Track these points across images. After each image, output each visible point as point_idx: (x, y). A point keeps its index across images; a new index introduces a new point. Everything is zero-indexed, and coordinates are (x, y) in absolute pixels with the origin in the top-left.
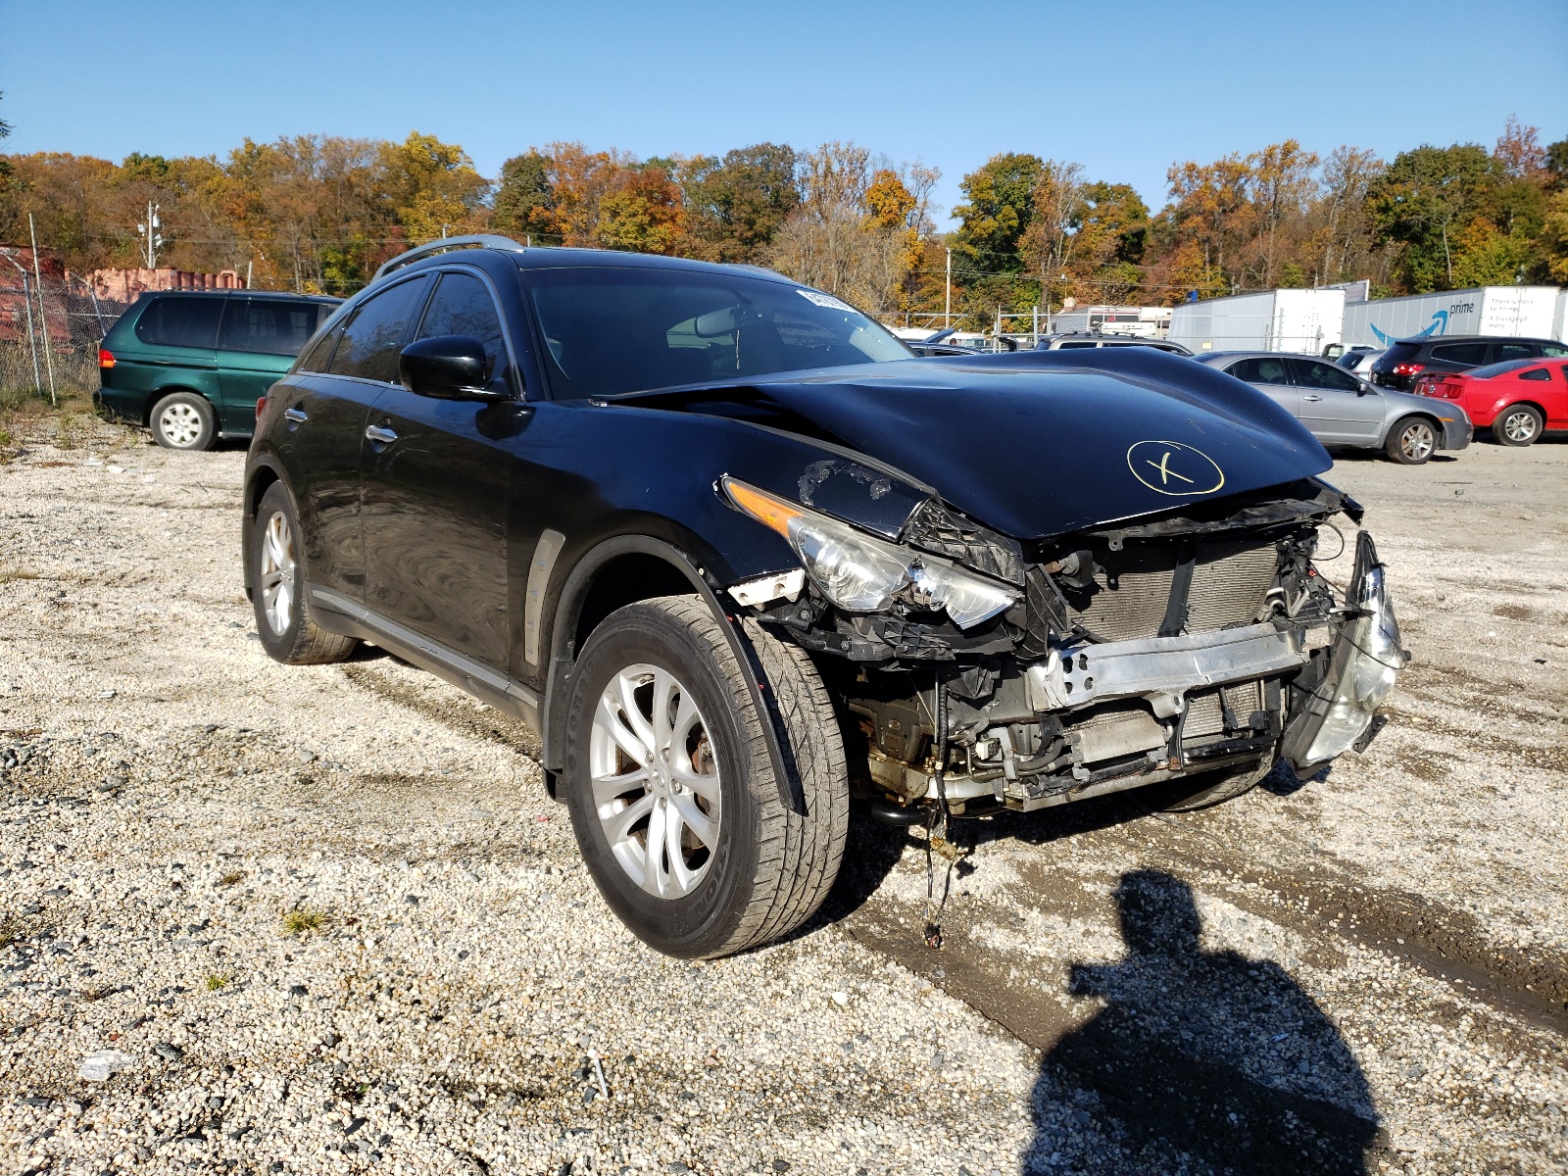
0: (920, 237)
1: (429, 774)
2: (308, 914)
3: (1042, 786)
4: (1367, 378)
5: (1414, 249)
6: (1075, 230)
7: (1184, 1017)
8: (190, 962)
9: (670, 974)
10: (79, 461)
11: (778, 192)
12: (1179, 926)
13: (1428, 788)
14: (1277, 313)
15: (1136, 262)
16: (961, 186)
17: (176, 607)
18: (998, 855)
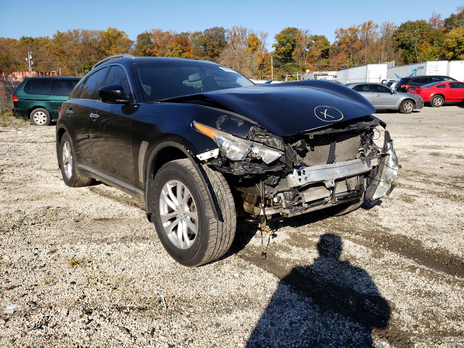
0: (263, 53)
1: (114, 217)
2: (76, 260)
3: (293, 210)
4: (394, 89)
5: (407, 51)
6: (308, 49)
7: (337, 275)
8: (39, 277)
9: (186, 271)
10: (8, 130)
11: (220, 41)
12: (336, 249)
13: (409, 205)
14: (368, 71)
15: (327, 58)
16: (275, 38)
17: (38, 172)
18: (284, 231)
